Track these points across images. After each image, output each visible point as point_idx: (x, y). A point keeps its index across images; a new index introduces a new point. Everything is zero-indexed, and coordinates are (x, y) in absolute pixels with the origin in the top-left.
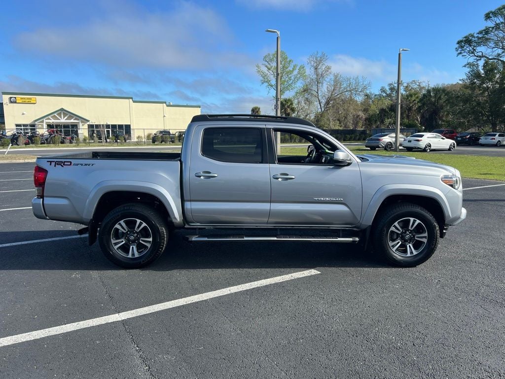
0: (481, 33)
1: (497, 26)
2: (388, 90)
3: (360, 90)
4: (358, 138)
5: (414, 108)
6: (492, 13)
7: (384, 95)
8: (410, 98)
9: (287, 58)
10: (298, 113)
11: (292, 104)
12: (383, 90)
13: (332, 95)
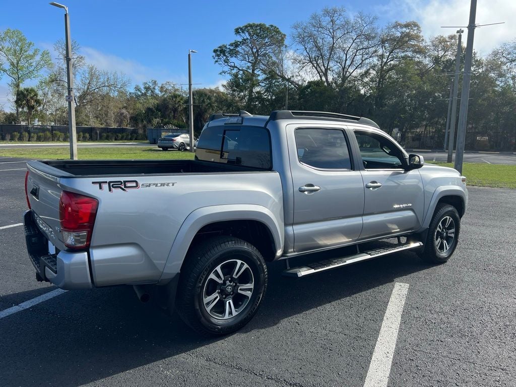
0: (231, 45)
1: (244, 42)
2: (143, 89)
3: (119, 87)
4: (130, 137)
5: (180, 109)
6: (241, 29)
7: (139, 93)
8: (174, 99)
9: (24, 39)
10: (44, 106)
11: (36, 95)
12: (137, 89)
13: (88, 88)
